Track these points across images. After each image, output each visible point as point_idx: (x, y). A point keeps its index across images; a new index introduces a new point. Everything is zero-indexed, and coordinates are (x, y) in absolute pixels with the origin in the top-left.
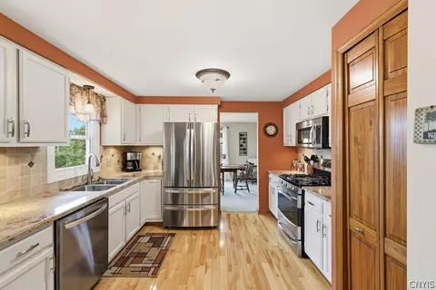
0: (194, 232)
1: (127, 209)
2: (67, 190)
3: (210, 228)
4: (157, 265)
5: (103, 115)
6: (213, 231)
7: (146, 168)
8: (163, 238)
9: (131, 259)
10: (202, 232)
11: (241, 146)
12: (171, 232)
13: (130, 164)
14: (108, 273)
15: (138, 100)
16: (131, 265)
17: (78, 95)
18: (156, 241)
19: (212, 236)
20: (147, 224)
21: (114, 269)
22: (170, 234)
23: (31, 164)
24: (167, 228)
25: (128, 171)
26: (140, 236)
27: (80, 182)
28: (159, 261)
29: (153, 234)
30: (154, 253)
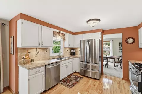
0: (90, 79)
1: (67, 66)
2: (54, 59)
3: (96, 79)
4: (73, 86)
5: (64, 39)
6: (97, 81)
7: (77, 55)
8: (78, 78)
9: (67, 81)
10: (92, 80)
11: (120, 48)
12: (82, 76)
13: (72, 53)
14: (60, 83)
15: (74, 34)
16: (66, 83)
17: (57, 34)
18: (76, 78)
19: (95, 82)
20: (75, 72)
21: (62, 82)
22: (81, 77)
23: (46, 52)
24: (81, 75)
25: (72, 55)
26: (72, 75)
27: (58, 57)
28: (74, 85)
29: (76, 76)
30: (74, 81)
